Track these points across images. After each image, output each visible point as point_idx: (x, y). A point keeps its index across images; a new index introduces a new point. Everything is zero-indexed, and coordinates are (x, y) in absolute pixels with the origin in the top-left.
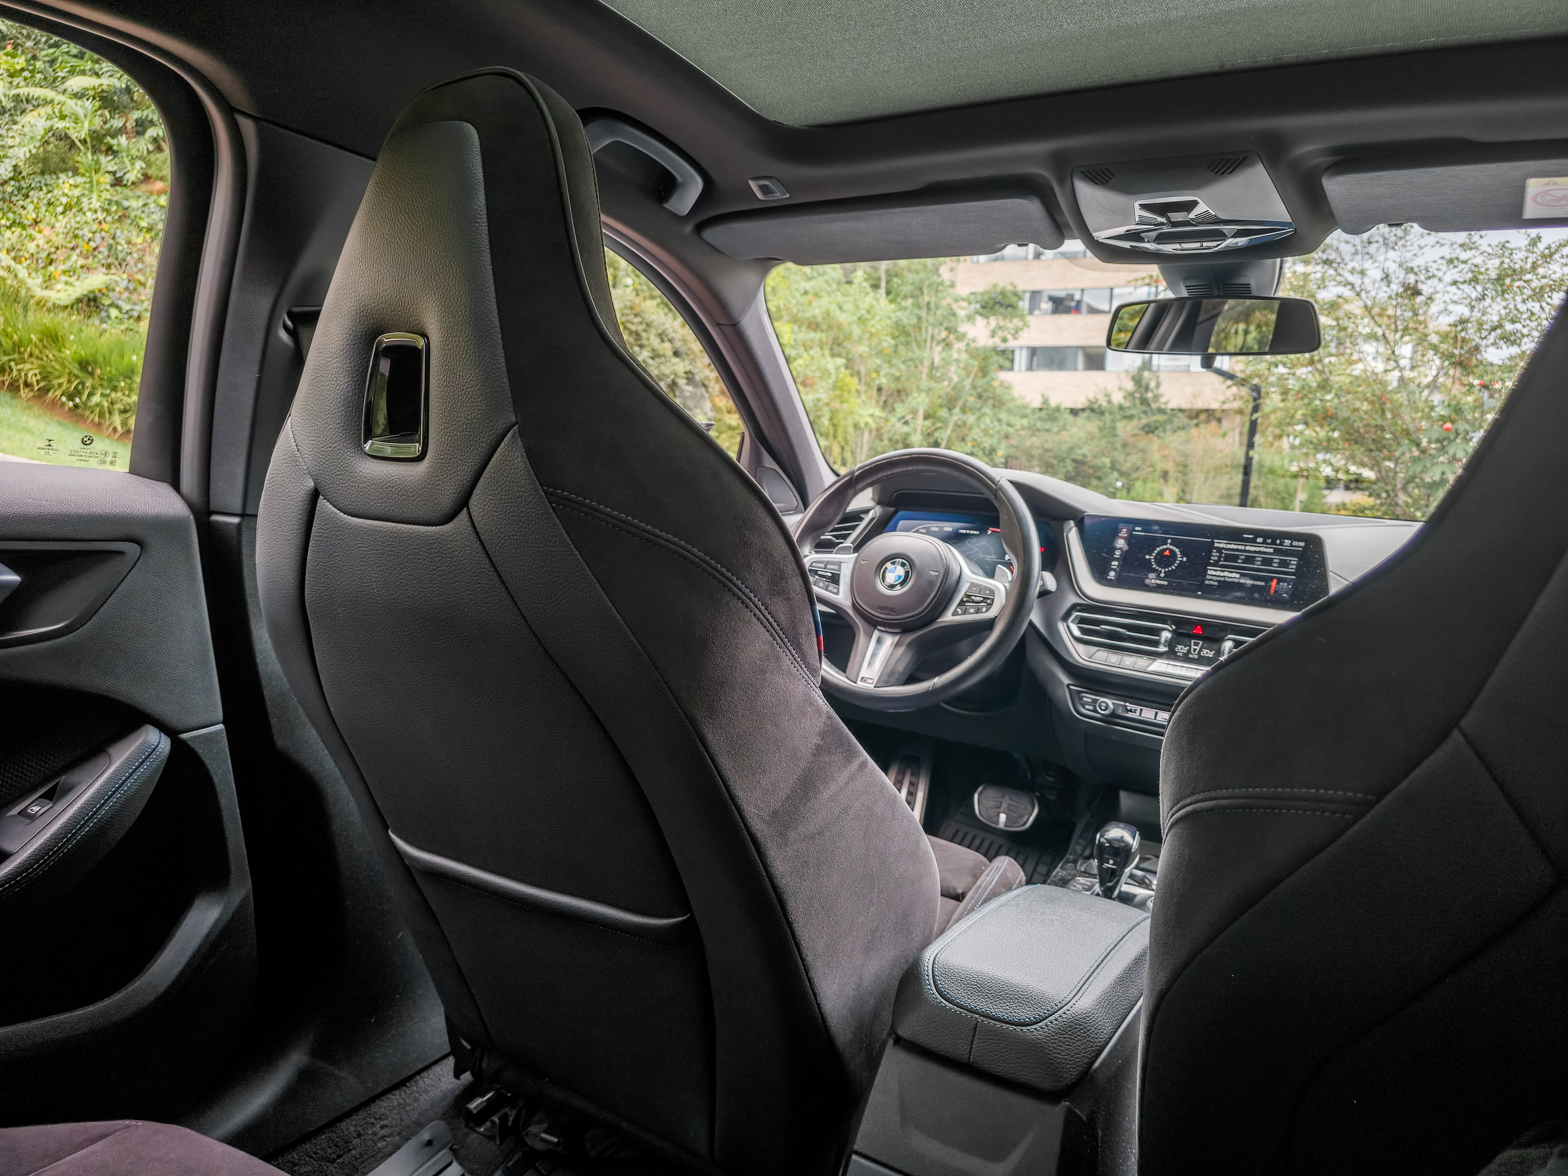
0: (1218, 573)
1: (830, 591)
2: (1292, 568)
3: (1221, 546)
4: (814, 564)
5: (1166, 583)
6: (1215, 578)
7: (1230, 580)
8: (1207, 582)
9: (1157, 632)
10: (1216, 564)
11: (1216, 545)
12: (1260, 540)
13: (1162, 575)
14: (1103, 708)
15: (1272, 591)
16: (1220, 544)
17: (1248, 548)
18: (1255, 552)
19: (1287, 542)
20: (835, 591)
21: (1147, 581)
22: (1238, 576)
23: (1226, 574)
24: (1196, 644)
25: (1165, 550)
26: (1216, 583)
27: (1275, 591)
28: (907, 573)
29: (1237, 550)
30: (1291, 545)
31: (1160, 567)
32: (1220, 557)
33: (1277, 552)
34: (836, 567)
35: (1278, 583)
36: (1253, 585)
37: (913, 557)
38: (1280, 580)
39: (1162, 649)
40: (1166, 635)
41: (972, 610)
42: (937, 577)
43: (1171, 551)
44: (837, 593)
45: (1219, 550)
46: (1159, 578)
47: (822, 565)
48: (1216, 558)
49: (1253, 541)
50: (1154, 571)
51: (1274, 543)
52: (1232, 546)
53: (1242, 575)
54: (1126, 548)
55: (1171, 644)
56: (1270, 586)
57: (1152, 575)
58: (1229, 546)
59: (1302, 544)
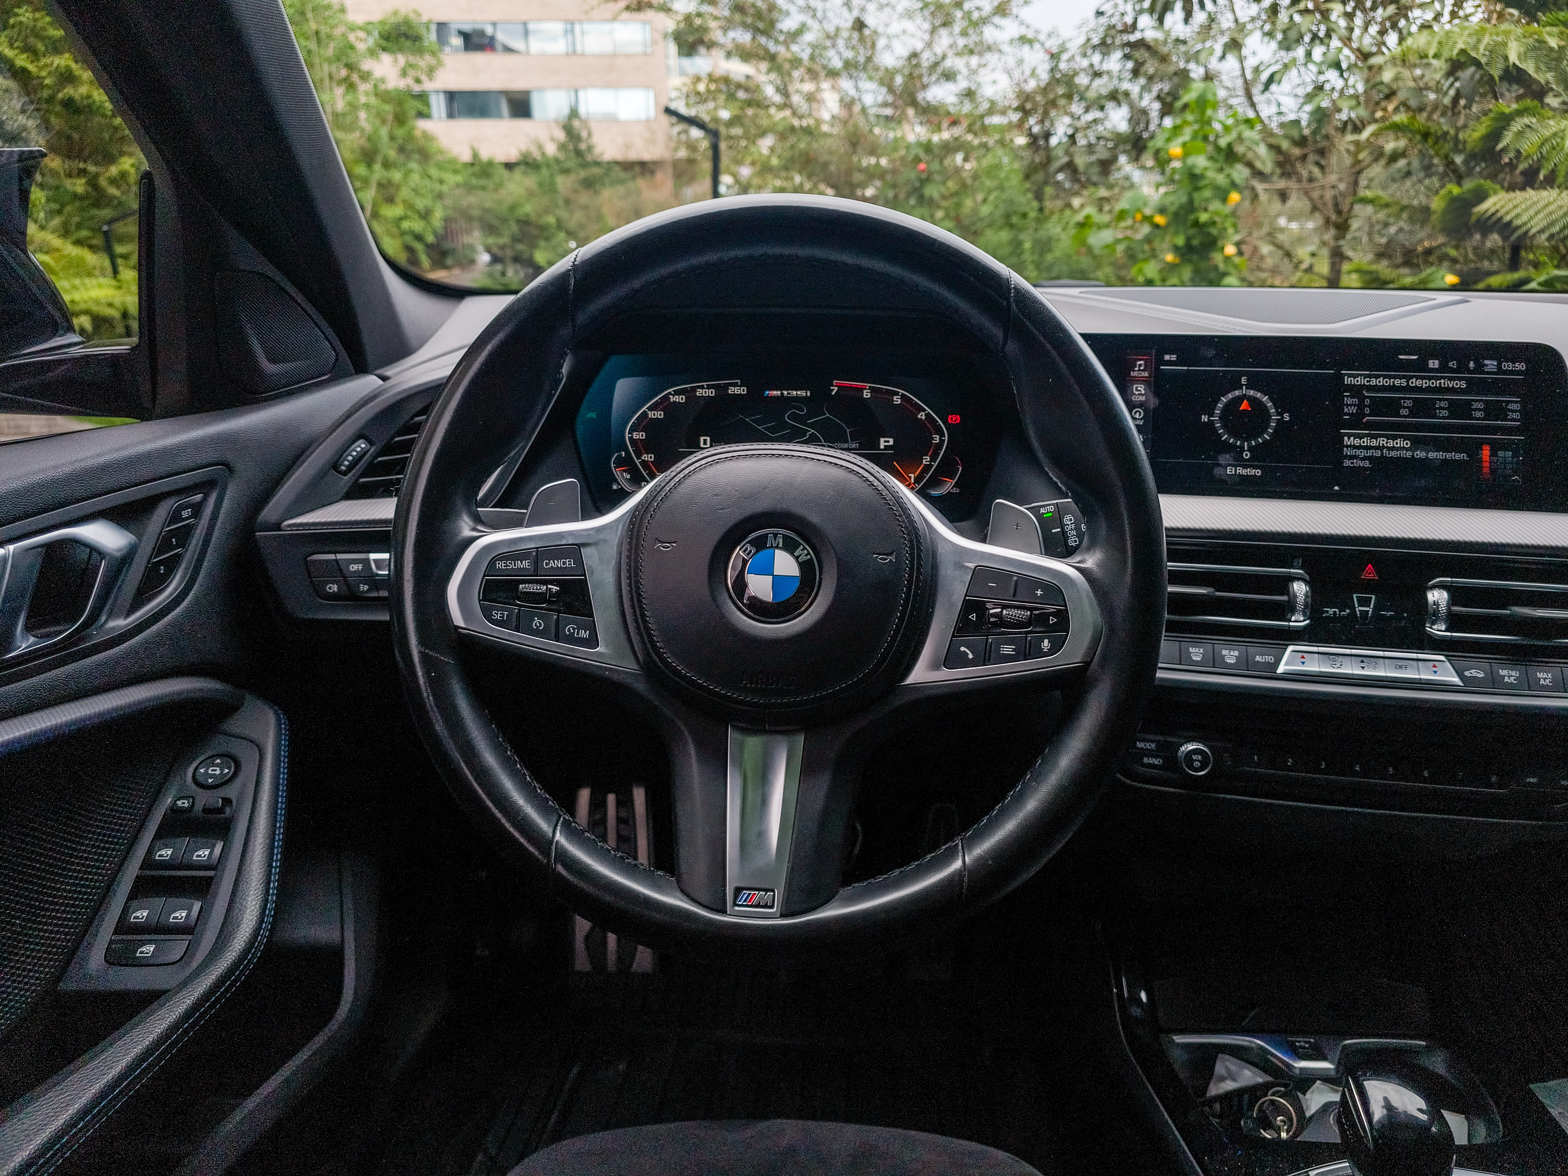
0: (1365, 442)
1: (571, 639)
2: (1514, 418)
3: (1360, 381)
4: (500, 565)
5: (1258, 472)
6: (1362, 453)
7: (1393, 454)
8: (1347, 463)
9: (1282, 584)
10: (1356, 422)
11: (1348, 381)
12: (1434, 364)
13: (1247, 455)
14: (1197, 764)
15: (1486, 470)
16: (1354, 378)
17: (1414, 383)
18: (1429, 390)
19: (1491, 364)
20: (584, 634)
21: (1217, 471)
22: (1407, 444)
23: (1382, 441)
24: (1364, 602)
25: (1239, 400)
26: (1367, 464)
27: (1493, 471)
28: (806, 567)
29: (1393, 389)
30: (1500, 371)
31: (1237, 436)
32: (1361, 406)
33: (1475, 386)
34: (569, 563)
35: (1494, 454)
36: (1445, 461)
37: (814, 518)
38: (1496, 447)
39: (1298, 621)
40: (1300, 589)
41: (1007, 649)
42: (896, 567)
43: (1253, 401)
44: (592, 642)
45: (1356, 391)
46: (1239, 461)
47: (525, 564)
48: (1354, 410)
49: (1421, 367)
50: (1228, 448)
51: (1462, 368)
52: (1381, 382)
53: (1417, 443)
54: (1153, 402)
55: (1313, 609)
56: (1480, 461)
57: (1224, 459)
58: (1373, 382)
59: (1521, 366)
